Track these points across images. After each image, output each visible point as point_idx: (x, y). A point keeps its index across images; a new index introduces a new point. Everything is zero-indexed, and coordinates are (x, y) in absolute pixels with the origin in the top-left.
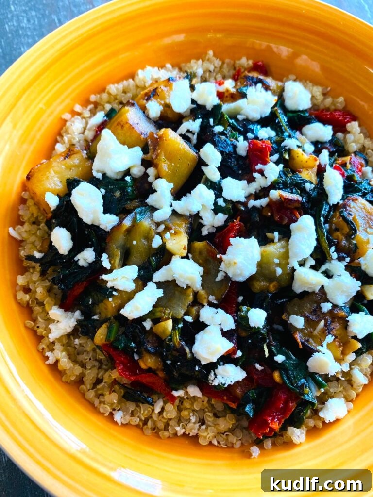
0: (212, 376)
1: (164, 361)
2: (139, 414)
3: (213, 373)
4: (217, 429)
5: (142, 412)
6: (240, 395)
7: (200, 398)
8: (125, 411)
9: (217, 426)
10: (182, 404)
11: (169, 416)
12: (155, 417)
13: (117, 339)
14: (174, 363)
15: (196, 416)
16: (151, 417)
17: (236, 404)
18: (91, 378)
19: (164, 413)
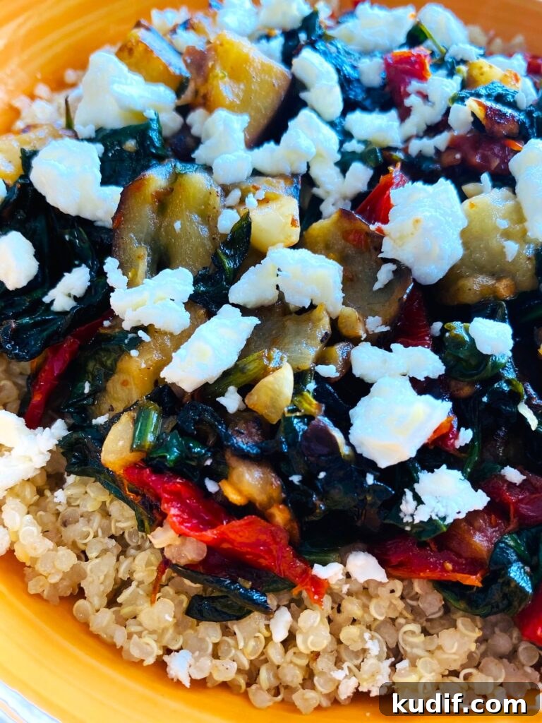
0: (408, 505)
1: (284, 477)
2: (233, 651)
3: (409, 494)
4: (440, 662)
5: (241, 645)
6: (486, 549)
7: (381, 584)
8: (197, 648)
9: (438, 653)
10: (339, 611)
11: (312, 644)
12: (275, 654)
13: (160, 443)
14: (309, 479)
15: (379, 641)
16: (264, 659)
17: (478, 575)
18: (102, 578)
19: (299, 639)
